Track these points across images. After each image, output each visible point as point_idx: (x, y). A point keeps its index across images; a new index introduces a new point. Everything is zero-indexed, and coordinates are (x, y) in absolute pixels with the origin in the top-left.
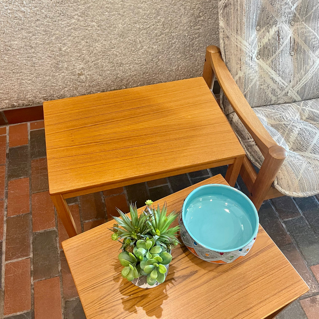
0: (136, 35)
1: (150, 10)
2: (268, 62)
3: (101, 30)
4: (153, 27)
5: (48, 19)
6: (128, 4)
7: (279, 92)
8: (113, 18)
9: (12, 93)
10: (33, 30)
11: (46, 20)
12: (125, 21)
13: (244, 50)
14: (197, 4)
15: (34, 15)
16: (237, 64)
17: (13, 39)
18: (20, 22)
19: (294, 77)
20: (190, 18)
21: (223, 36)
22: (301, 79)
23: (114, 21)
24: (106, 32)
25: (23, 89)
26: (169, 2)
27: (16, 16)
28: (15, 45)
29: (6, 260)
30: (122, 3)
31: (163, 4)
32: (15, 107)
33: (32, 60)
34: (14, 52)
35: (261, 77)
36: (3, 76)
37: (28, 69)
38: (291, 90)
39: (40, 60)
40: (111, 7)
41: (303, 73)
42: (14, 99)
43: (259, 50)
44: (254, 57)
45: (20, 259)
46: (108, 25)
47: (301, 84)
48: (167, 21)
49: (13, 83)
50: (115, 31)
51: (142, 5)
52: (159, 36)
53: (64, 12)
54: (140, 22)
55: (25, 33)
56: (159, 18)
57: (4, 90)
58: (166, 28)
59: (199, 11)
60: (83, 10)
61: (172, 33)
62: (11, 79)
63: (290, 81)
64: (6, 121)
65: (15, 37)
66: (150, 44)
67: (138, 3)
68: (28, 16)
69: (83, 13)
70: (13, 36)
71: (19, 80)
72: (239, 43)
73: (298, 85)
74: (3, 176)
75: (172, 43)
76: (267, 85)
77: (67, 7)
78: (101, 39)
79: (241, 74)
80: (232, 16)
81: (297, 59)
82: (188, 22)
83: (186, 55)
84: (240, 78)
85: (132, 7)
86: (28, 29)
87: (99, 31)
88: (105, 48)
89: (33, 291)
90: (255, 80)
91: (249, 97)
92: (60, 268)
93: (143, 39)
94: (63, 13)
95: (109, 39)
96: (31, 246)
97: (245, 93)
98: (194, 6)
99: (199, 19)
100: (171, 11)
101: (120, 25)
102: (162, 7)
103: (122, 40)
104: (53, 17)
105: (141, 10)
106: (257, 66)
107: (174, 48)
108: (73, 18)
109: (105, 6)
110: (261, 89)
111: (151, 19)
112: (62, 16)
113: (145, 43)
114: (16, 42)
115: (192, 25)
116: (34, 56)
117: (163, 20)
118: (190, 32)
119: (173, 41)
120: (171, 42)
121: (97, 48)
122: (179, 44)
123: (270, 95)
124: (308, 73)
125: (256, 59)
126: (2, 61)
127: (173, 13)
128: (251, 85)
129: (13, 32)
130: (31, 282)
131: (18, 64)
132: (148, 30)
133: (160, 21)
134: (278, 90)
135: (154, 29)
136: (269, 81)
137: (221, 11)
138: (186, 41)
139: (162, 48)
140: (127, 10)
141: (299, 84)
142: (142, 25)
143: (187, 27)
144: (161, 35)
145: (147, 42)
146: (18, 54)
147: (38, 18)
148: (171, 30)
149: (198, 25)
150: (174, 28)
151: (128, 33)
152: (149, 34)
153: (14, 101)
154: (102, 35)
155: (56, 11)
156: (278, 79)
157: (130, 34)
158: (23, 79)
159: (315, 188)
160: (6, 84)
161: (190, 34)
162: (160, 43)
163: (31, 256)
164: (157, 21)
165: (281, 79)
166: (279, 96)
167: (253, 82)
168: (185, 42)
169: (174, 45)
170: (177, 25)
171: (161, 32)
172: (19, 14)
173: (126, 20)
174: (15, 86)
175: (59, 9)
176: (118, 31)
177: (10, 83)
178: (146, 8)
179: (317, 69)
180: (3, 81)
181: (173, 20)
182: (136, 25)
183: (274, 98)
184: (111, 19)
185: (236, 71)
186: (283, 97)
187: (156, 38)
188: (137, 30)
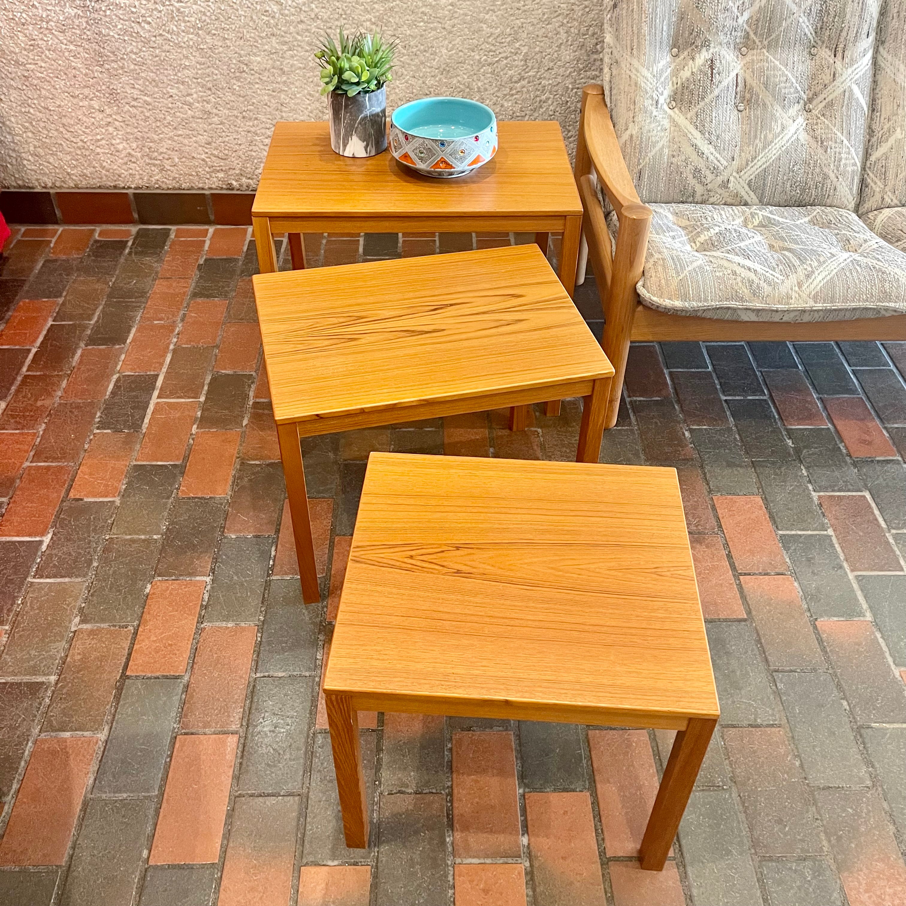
0: (472, 73)
1: (501, 27)
2: (689, 116)
3: (409, 55)
4: (505, 61)
5: (319, 22)
6: (462, 12)
7: (710, 177)
8: (432, 34)
9: (233, 159)
10: (291, 39)
11: (315, 24)
12: (453, 43)
13: (643, 85)
14: (591, 26)
15: (296, 11)
16: (629, 109)
17: (254, 51)
18: (272, 21)
19: (741, 150)
20: (577, 53)
21: (610, 61)
22: (756, 157)
23: (433, 40)
24: (417, 61)
25: (254, 154)
26: (537, 16)
27: (268, 8)
28: (255, 64)
29: (159, 397)
30: (451, 7)
31: (526, 19)
32: (233, 189)
33: (279, 98)
34: (252, 77)
35: (672, 140)
36: (225, 121)
37: (270, 114)
38: (735, 177)
39: (292, 99)
40: (431, 13)
41: (760, 145)
42: (234, 171)
43: (673, 91)
44: (662, 100)
45: (183, 400)
46: (422, 47)
47: (756, 167)
48: (533, 54)
49: (238, 139)
50: (434, 60)
51: (487, 17)
52: (516, 82)
53: (348, 12)
54: (481, 49)
55: (277, 43)
56: (517, 45)
57: (221, 151)
58: (530, 68)
59: (594, 41)
60: (381, 12)
61: (540, 78)
62: (237, 129)
63: (733, 158)
64: (210, 216)
65: (258, 47)
66: (499, 97)
67: (481, 12)
68: (286, 12)
69: (380, 19)
70: (255, 46)
71: (249, 135)
72: (634, 71)
73: (749, 168)
74: (184, 293)
75: (541, 101)
76: (684, 158)
77: (354, 4)
78: (406, 73)
79: (633, 130)
80: (625, 22)
81: (749, 117)
82: (574, 60)
83: (569, 131)
84: (631, 136)
85: (469, 17)
86: (282, 36)
87: (405, 57)
88: (413, 93)
89: (191, 441)
90: (660, 145)
91: (648, 176)
92: (245, 422)
93: (485, 84)
94: (345, 14)
95: (421, 75)
96: (206, 388)
97: (641, 167)
98: (585, 29)
99: (595, 56)
100: (540, 33)
101: (444, 51)
102: (524, 25)
103: (444, 80)
104: (328, 20)
105: (484, 26)
106: (668, 120)
107: (545, 112)
108: (362, 25)
109: (421, 10)
110: (672, 163)
111: (502, 45)
112: (345, 19)
113: (489, 92)
114: (259, 59)
115: (581, 66)
116: (284, 91)
117: (525, 50)
118: (578, 82)
119: (543, 98)
120: (538, 99)
121: (397, 90)
122: (555, 104)
123: (692, 181)
124: (770, 147)
125: (665, 107)
126: (228, 90)
127: (544, 39)
128: (652, 153)
129: (257, 38)
130: (193, 429)
131: (255, 101)
132: (495, 66)
133: (519, 52)
134: (708, 173)
135: (507, 66)
136: (689, 150)
137: (609, 16)
138: (568, 100)
139: (521, 108)
140: (459, 22)
141: (750, 166)
142: (485, 55)
143: (572, 70)
144: (520, 80)
145: (492, 92)
146: (257, 81)
147: (302, 18)
148: (539, 74)
149: (592, 68)
150: (546, 69)
151: (458, 67)
152: (498, 76)
153: (233, 177)
154: (409, 64)
155: (335, 10)
156: (706, 148)
157: (461, 71)
158: (257, 134)
159: (709, 298)
160: (227, 139)
161: (577, 86)
162: (516, 96)
163: (202, 399)
164: (513, 51)
165: (713, 150)
166: (709, 187)
167: (657, 148)
168: (567, 102)
169: (545, 104)
170: (551, 64)
171: (520, 74)
172: (273, 6)
173: (456, 42)
174: (240, 145)
175: (340, 6)
176: (438, 61)
177: (234, 137)
178: (493, 23)
179: (790, 142)
180: (223, 131)
181: (544, 54)
182: (473, 54)
183: (699, 189)
184: (429, 35)
185: (626, 124)
186: (719, 191)
187: (511, 85)
188: (474, 63)
